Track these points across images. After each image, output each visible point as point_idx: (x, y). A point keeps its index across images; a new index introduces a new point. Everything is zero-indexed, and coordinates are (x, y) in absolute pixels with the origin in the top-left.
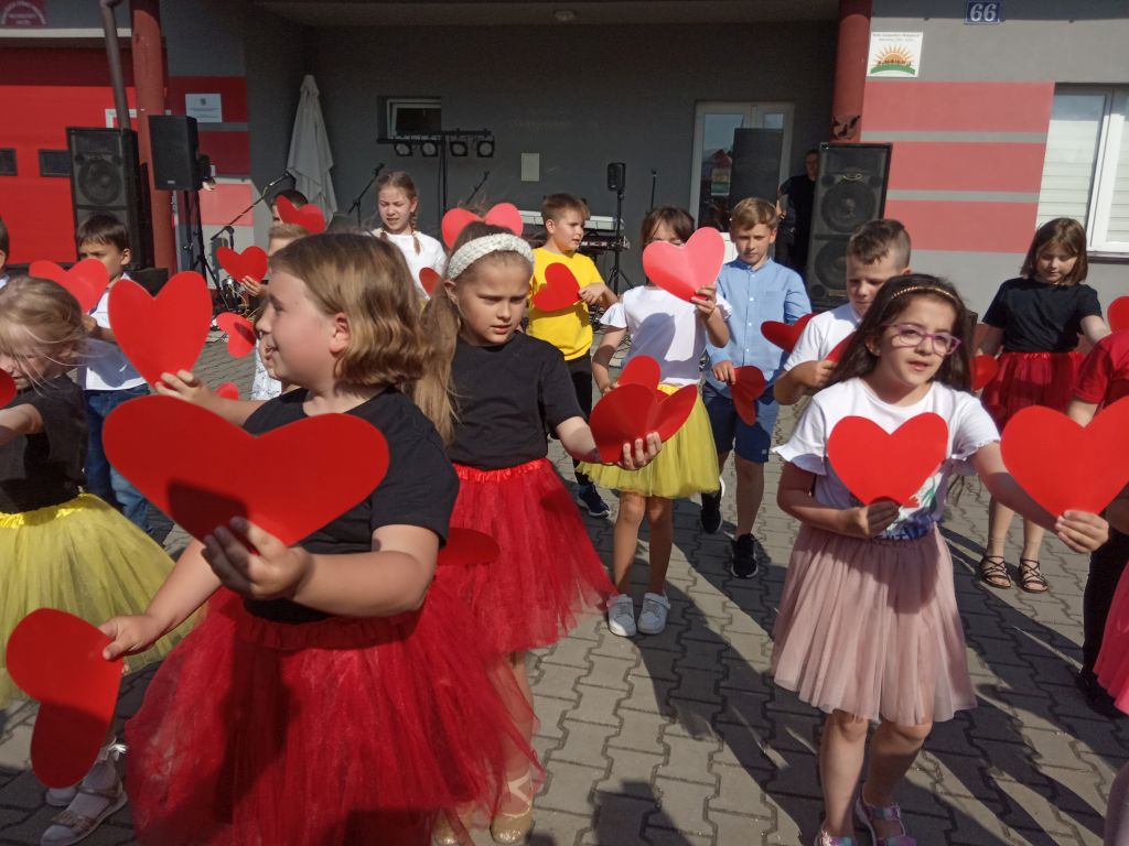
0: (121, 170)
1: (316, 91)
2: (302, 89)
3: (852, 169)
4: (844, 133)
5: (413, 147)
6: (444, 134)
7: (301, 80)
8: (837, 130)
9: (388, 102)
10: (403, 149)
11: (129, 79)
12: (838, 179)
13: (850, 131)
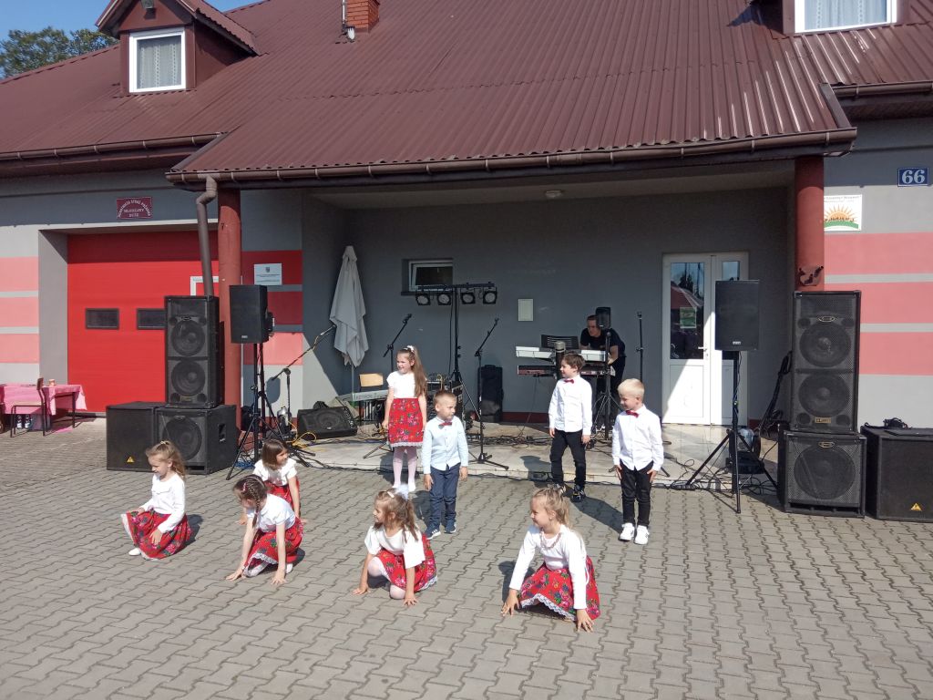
0: (205, 328)
1: (356, 259)
2: (344, 256)
3: (824, 313)
4: (810, 280)
5: (431, 297)
6: (456, 287)
7: (343, 251)
8: (803, 279)
9: (410, 263)
10: (423, 300)
11: (215, 255)
12: (813, 320)
13: (815, 279)
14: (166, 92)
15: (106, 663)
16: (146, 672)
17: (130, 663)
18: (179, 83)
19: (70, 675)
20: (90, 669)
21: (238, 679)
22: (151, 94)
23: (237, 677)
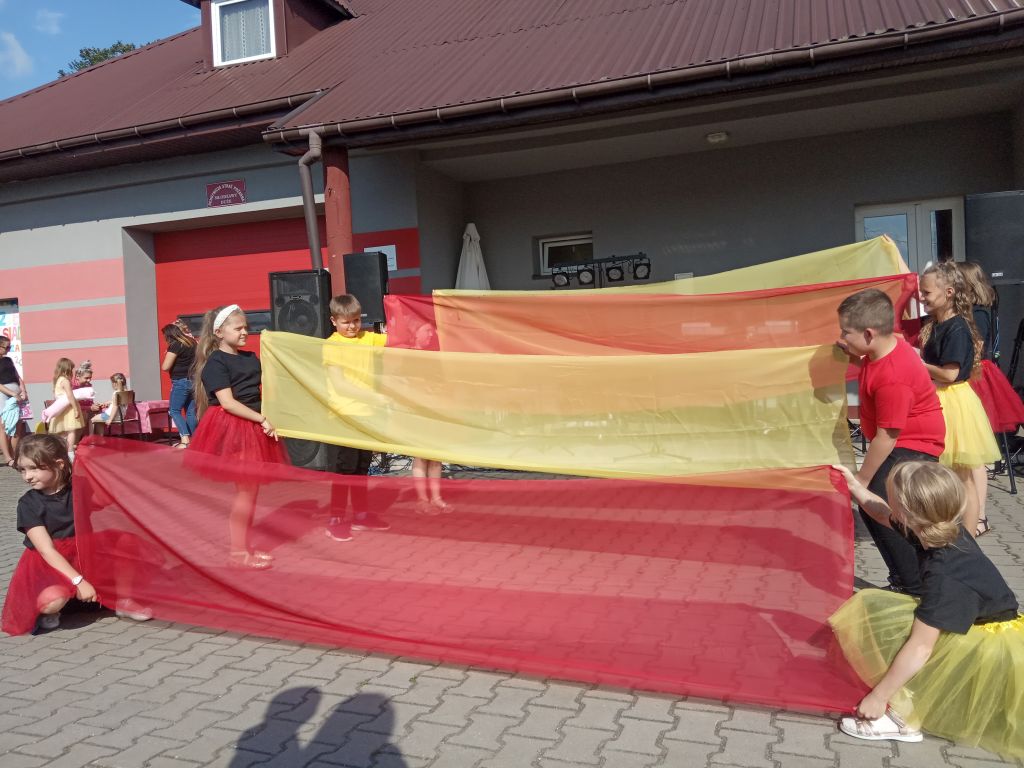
0: (318, 308)
1: (478, 237)
2: (465, 236)
5: (570, 277)
6: (600, 262)
9: (541, 242)
10: (561, 279)
14: (254, 63)
15: (238, 666)
16: (292, 675)
17: (268, 666)
18: (269, 51)
19: (190, 680)
20: (216, 674)
21: (418, 680)
22: (237, 66)
23: (416, 678)
